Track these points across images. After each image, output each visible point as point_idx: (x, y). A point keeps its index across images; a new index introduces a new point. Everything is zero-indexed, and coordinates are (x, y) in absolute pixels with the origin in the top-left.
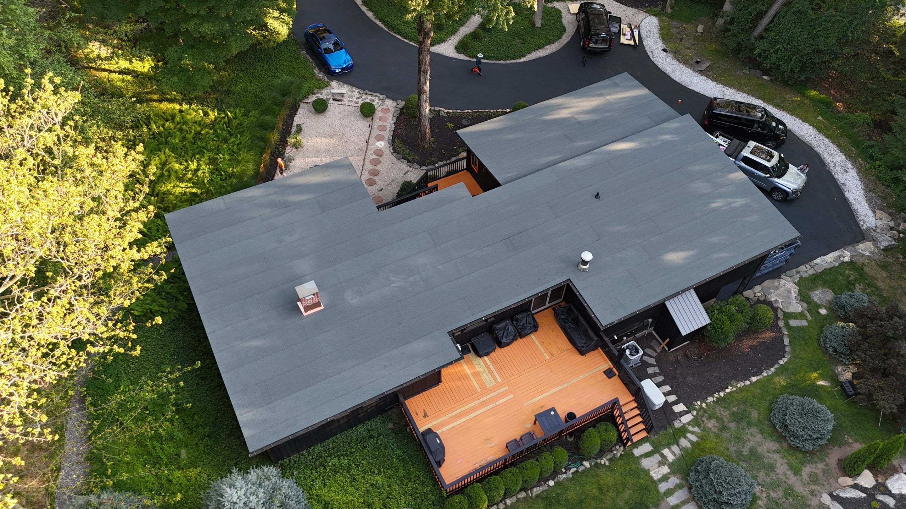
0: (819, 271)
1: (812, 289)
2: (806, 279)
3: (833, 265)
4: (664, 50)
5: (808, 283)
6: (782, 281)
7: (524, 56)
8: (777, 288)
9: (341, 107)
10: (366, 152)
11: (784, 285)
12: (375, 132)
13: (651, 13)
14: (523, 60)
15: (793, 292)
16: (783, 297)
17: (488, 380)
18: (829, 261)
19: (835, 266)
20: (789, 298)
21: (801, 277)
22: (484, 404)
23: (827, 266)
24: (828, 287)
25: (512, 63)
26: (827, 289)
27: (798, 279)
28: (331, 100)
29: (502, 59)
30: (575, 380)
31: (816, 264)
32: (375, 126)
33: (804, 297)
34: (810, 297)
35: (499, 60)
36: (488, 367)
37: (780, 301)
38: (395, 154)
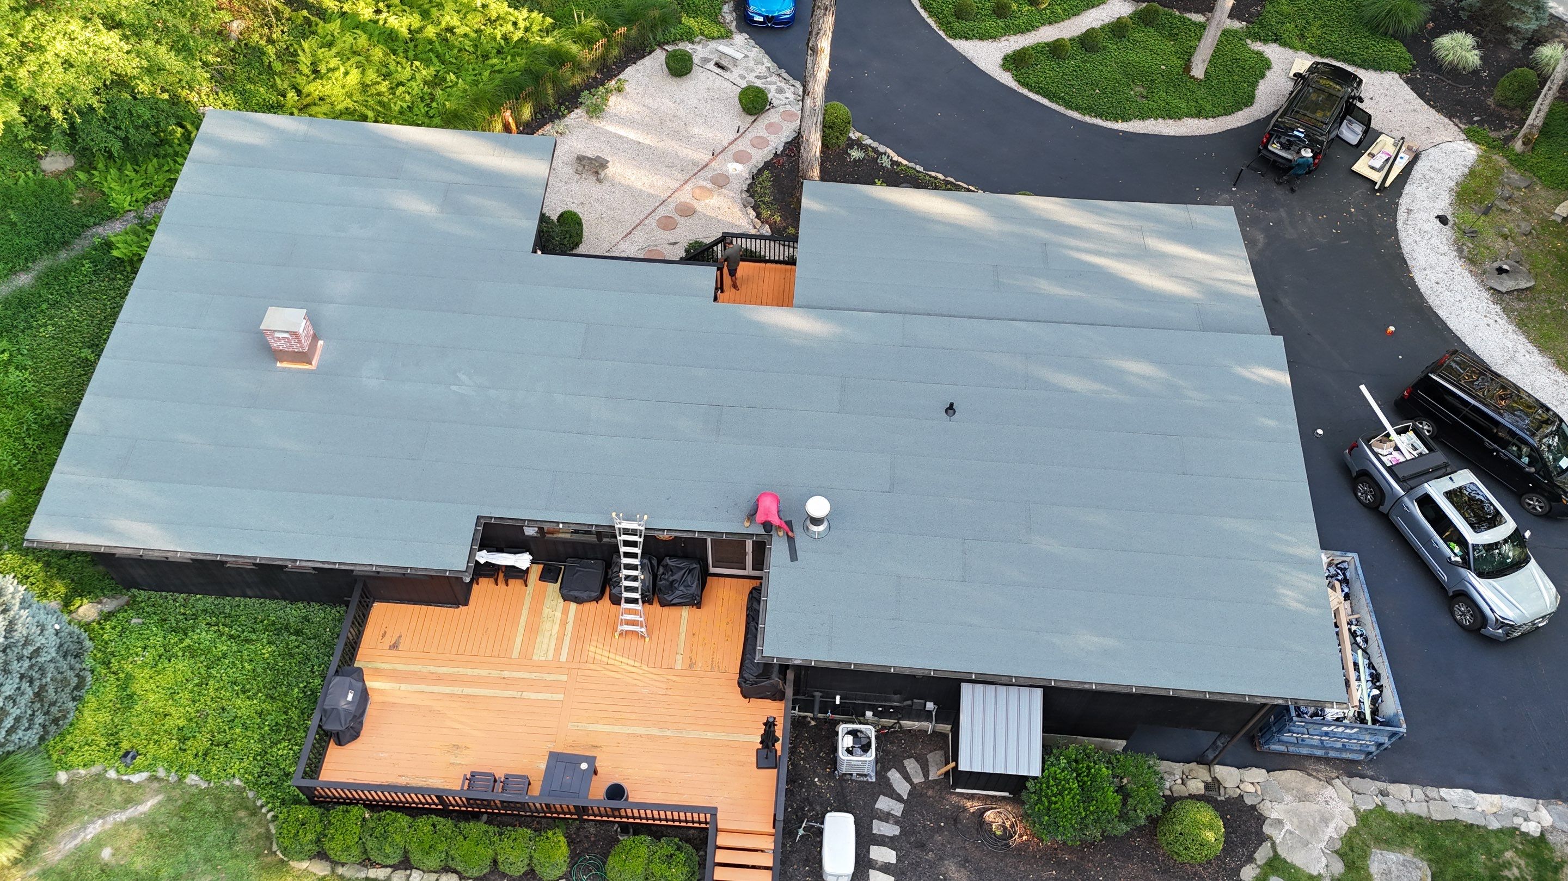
0: (1437, 816)
1: (1385, 843)
2: (1392, 817)
3: (1482, 822)
4: (1443, 220)
5: (1389, 828)
6: (1329, 791)
7: (1124, 120)
8: (1304, 798)
9: (719, 80)
10: (699, 171)
11: (1327, 803)
12: (740, 146)
13: (1471, 136)
14: (1120, 126)
15: (1332, 825)
16: (1301, 822)
17: (545, 647)
18: (1479, 809)
19: (1485, 827)
20: (1314, 832)
21: (1381, 808)
22: (505, 682)
23: (1466, 816)
24: (1430, 860)
25: (1093, 125)
26: (1424, 865)
27: (1372, 806)
28: (712, 63)
29: (1077, 109)
30: (694, 734)
31: (1442, 799)
32: (749, 136)
33: (1352, 849)
34: (1365, 856)
35: (1071, 108)
36: (564, 623)
37: (1288, 826)
38: (745, 195)
